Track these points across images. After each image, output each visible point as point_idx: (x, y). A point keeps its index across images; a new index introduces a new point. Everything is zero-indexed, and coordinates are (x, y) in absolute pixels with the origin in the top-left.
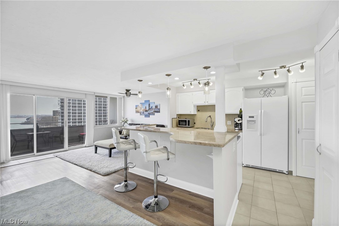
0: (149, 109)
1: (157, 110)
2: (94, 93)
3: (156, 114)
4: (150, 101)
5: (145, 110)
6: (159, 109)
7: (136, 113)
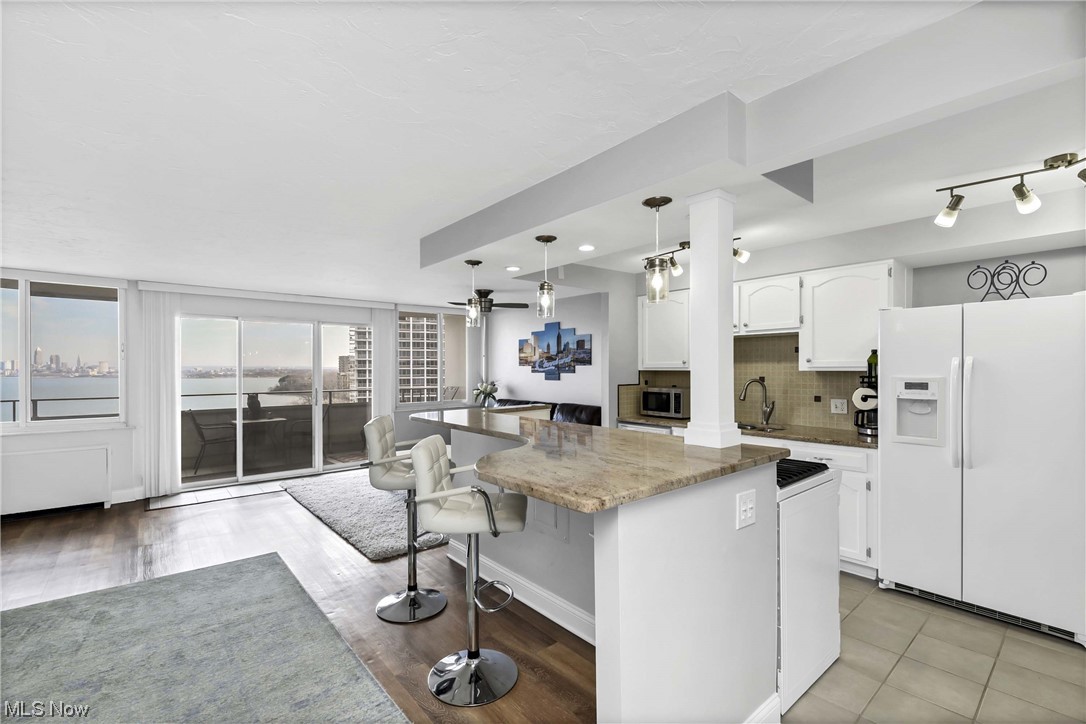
0: (559, 352)
1: (582, 355)
2: (396, 305)
3: (579, 368)
4: (563, 327)
5: (545, 355)
6: (589, 352)
7: (521, 364)
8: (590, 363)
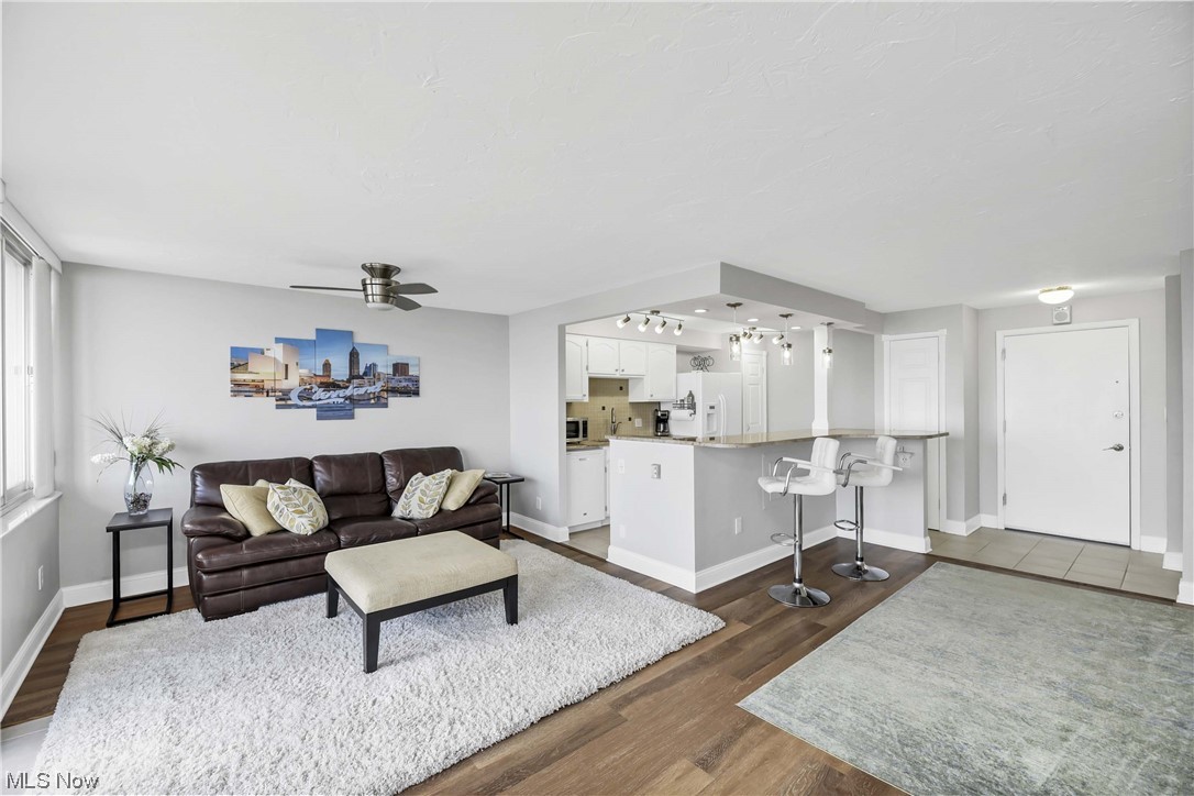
0: (352, 377)
1: (404, 384)
3: (394, 401)
4: (359, 339)
5: (319, 380)
6: (416, 381)
7: (235, 393)
8: (416, 393)
